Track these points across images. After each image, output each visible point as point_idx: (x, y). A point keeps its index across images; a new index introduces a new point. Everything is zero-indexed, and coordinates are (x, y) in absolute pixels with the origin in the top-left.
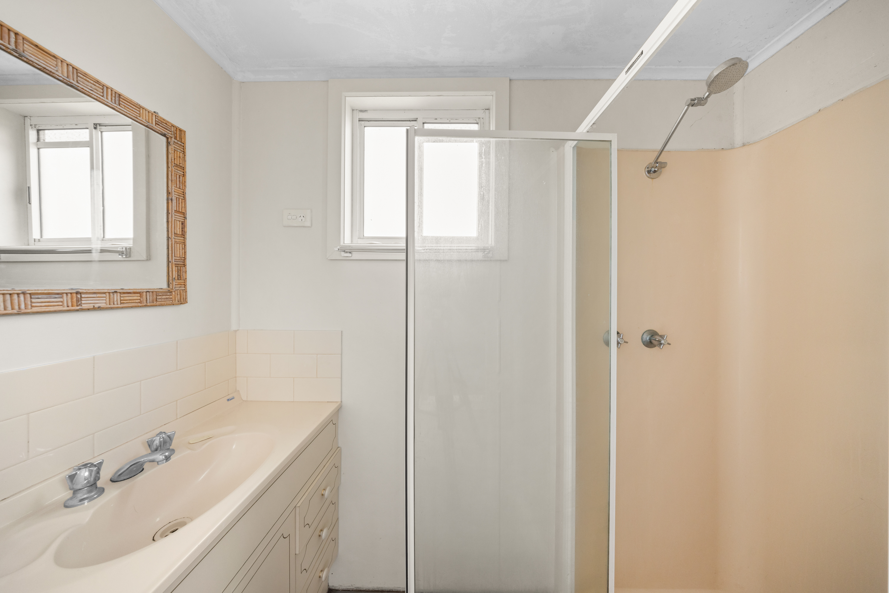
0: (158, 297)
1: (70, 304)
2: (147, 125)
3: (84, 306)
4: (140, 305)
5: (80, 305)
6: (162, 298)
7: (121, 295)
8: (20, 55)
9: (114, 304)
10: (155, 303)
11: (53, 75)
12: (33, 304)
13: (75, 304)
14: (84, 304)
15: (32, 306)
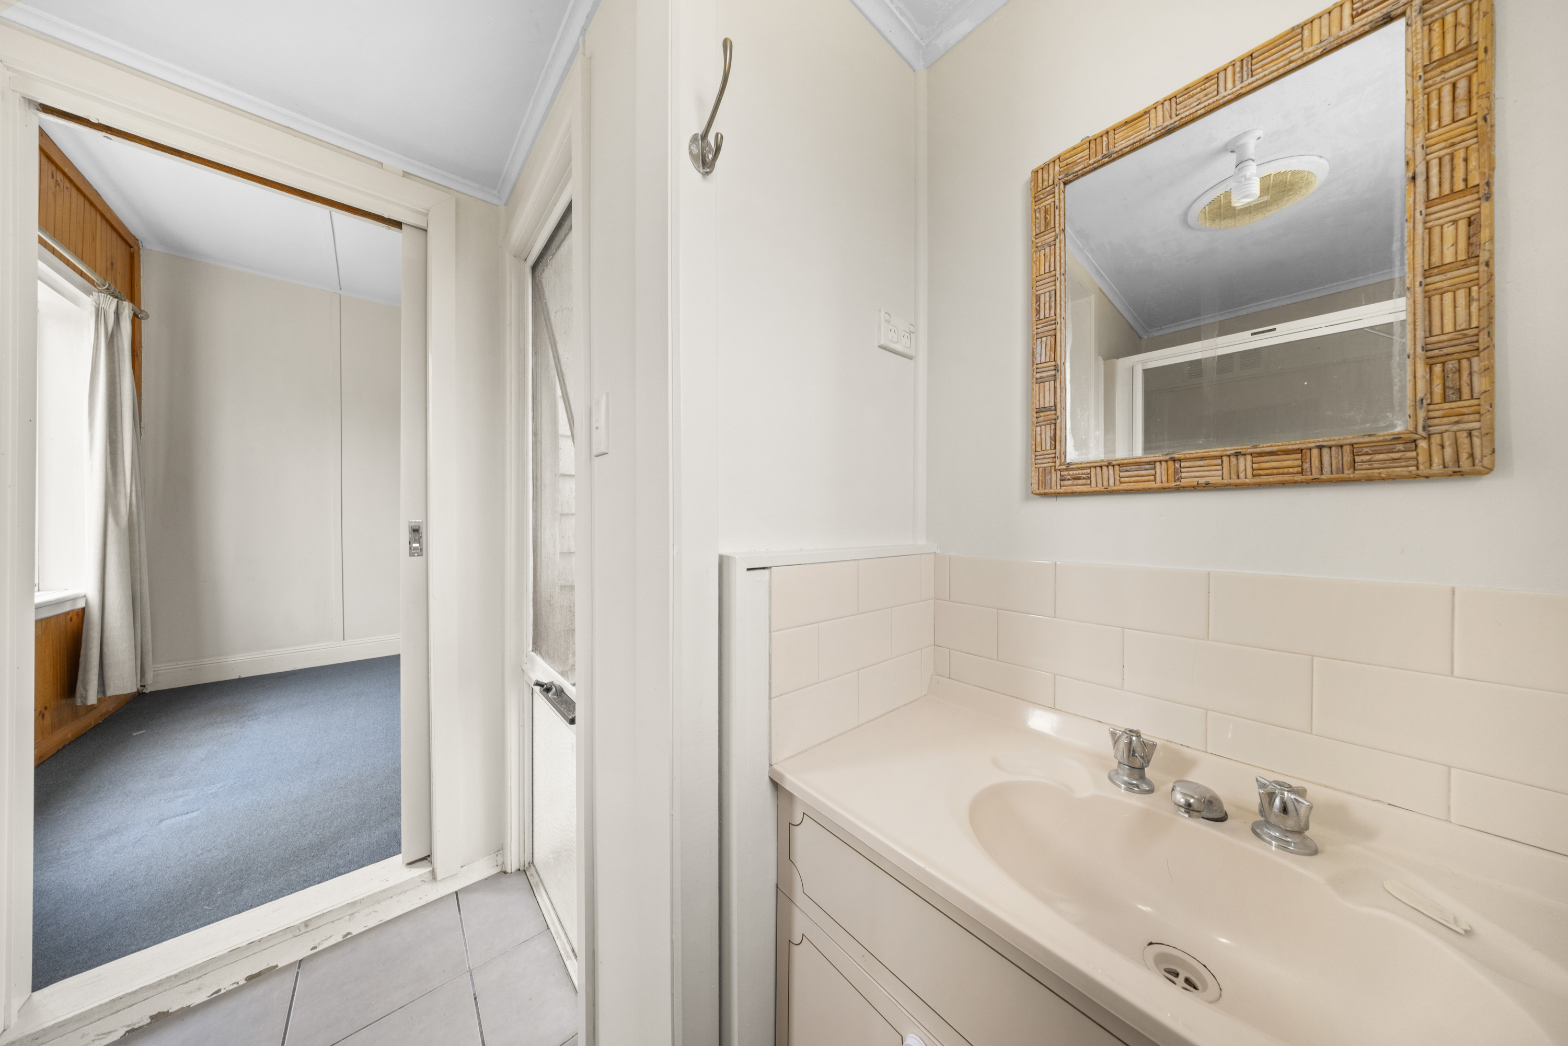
0: (1357, 459)
1: (1164, 479)
2: (1321, 50)
3: (1184, 482)
4: (1298, 478)
5: (1180, 479)
6: (1373, 460)
7: (1254, 459)
8: (1110, 156)
9: (1238, 477)
10: (1348, 473)
11: (1145, 141)
12: (1122, 480)
13: (1171, 478)
14: (1185, 478)
15: (1121, 482)
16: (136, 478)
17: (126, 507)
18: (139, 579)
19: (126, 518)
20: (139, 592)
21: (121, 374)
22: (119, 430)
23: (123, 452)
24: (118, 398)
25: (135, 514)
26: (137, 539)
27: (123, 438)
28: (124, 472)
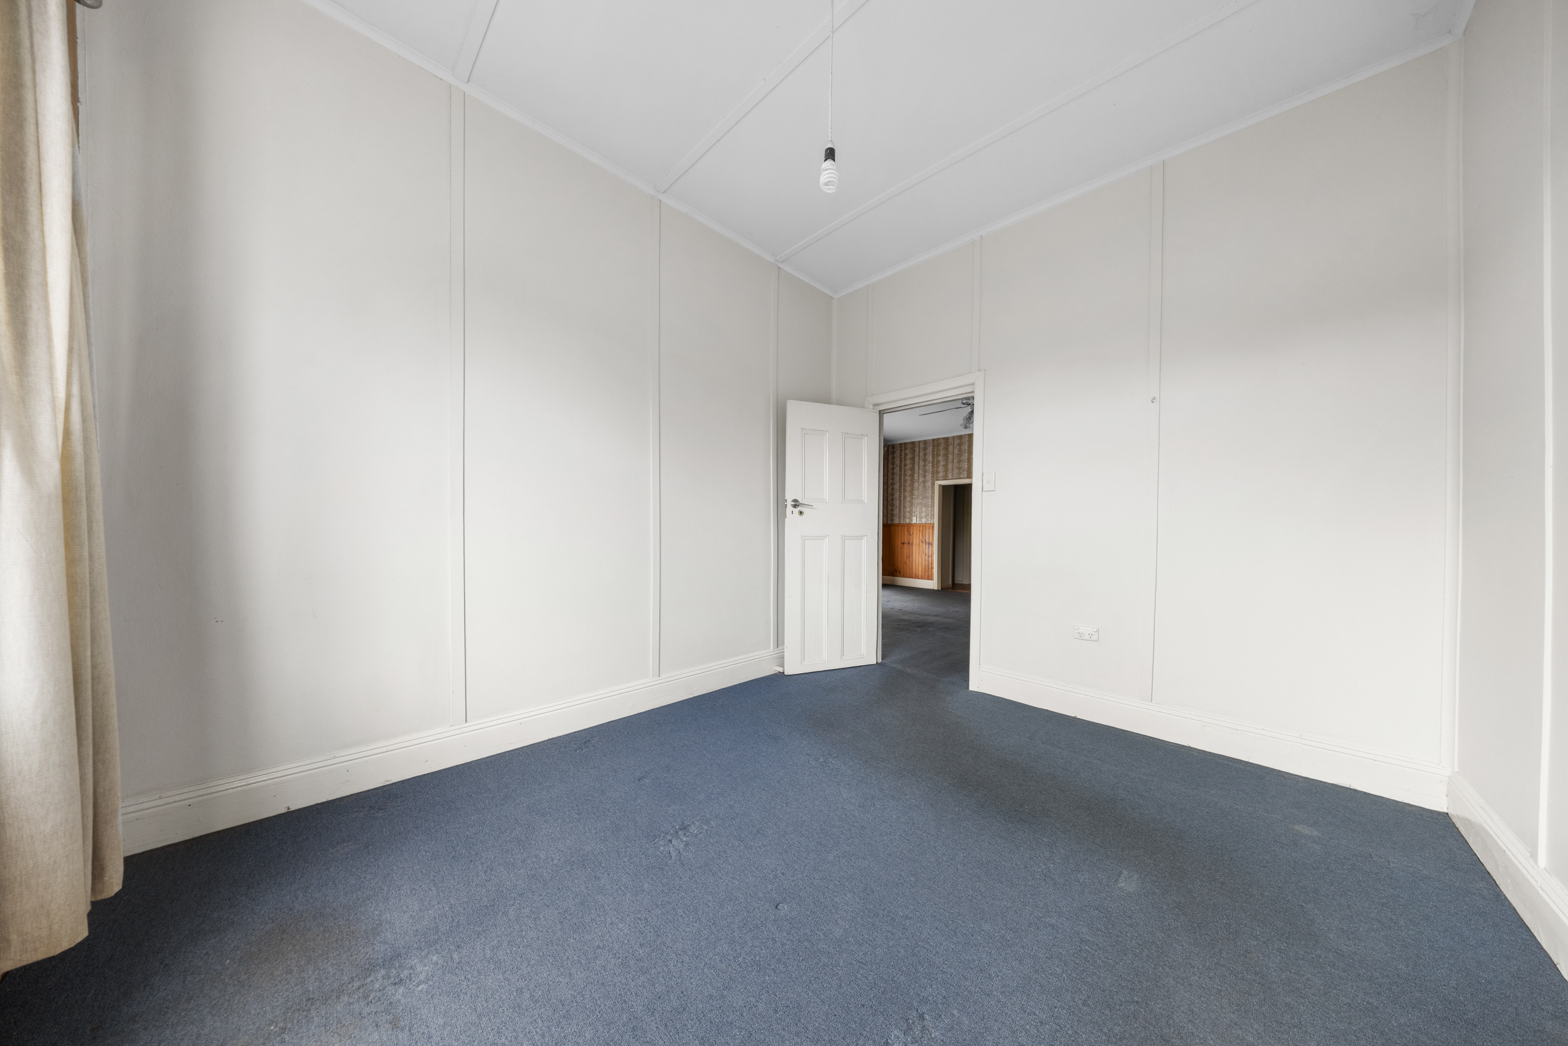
16: (80, 366)
17: (57, 441)
18: (88, 629)
19: (56, 467)
20: (89, 663)
21: (38, 67)
22: (33, 219)
23: (45, 285)
24: (30, 129)
25: (79, 461)
26: (84, 526)
27: (44, 246)
28: (50, 340)
